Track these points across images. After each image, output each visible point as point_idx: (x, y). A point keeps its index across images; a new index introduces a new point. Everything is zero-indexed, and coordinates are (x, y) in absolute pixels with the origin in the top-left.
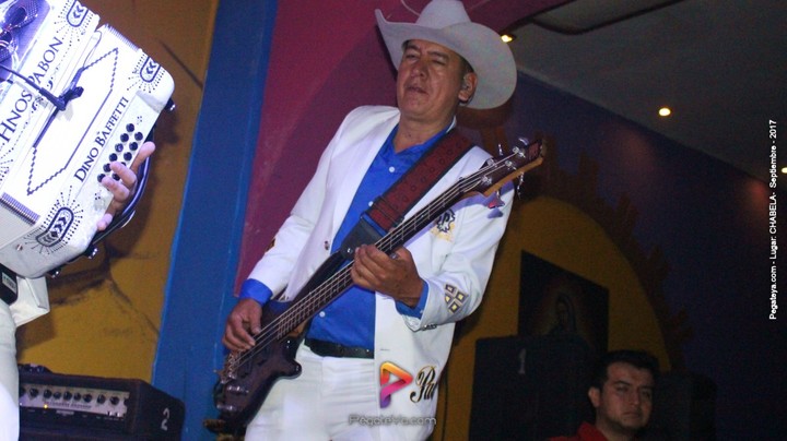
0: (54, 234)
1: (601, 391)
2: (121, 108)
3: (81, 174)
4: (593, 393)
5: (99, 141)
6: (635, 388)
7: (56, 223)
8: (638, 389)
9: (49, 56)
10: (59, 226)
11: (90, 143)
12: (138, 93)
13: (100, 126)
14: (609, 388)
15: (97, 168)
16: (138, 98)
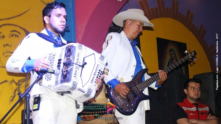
0: (88, 94)
1: (187, 90)
2: (98, 67)
3: (92, 82)
4: (185, 91)
5: (94, 74)
6: (196, 88)
7: (89, 92)
8: (197, 89)
9: (78, 57)
10: (89, 93)
11: (93, 75)
12: (101, 63)
13: (94, 71)
14: (189, 88)
15: (94, 80)
16: (101, 64)
